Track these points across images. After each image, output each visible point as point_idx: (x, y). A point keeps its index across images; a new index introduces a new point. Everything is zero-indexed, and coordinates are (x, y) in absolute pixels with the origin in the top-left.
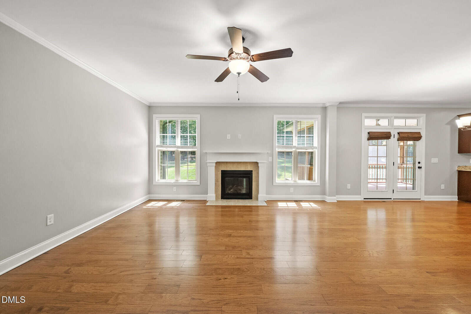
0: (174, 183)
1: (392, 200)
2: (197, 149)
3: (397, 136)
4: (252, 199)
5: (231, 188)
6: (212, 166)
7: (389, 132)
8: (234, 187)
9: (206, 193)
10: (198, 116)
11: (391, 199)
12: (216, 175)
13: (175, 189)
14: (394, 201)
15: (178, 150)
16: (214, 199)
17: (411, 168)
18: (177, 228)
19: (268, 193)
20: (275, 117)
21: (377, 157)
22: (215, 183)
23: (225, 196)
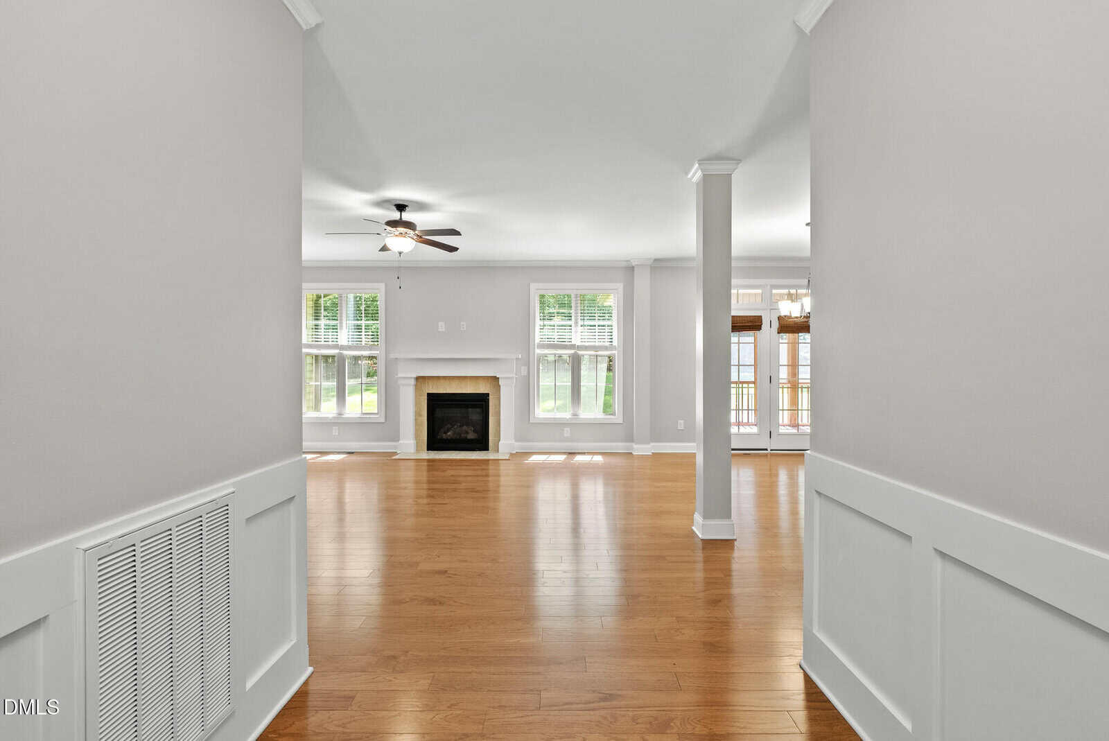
0: (334, 418)
1: (769, 451)
2: (378, 352)
3: (776, 325)
4: (488, 450)
5: (448, 431)
6: (409, 385)
7: (758, 316)
8: (456, 427)
9: (395, 437)
10: (382, 286)
11: (766, 450)
12: (417, 404)
13: (335, 431)
14: (772, 455)
15: (341, 353)
16: (412, 449)
17: (808, 388)
18: (340, 503)
19: (519, 438)
20: (533, 286)
21: (739, 365)
22: (416, 420)
23: (434, 443)
